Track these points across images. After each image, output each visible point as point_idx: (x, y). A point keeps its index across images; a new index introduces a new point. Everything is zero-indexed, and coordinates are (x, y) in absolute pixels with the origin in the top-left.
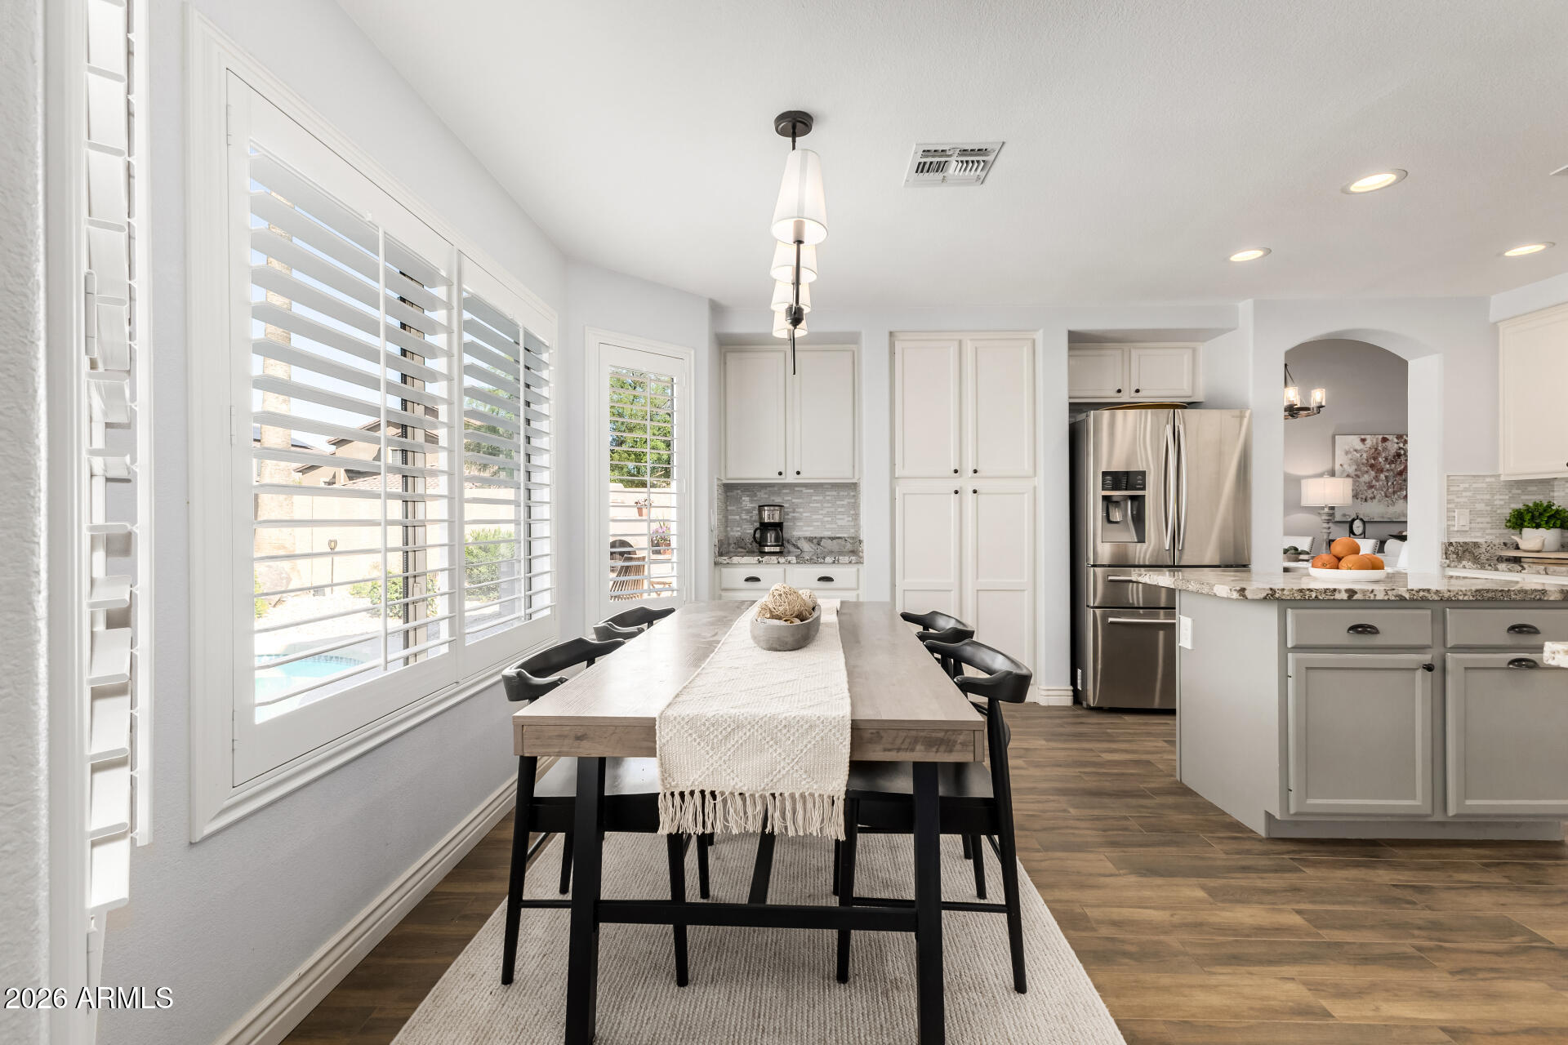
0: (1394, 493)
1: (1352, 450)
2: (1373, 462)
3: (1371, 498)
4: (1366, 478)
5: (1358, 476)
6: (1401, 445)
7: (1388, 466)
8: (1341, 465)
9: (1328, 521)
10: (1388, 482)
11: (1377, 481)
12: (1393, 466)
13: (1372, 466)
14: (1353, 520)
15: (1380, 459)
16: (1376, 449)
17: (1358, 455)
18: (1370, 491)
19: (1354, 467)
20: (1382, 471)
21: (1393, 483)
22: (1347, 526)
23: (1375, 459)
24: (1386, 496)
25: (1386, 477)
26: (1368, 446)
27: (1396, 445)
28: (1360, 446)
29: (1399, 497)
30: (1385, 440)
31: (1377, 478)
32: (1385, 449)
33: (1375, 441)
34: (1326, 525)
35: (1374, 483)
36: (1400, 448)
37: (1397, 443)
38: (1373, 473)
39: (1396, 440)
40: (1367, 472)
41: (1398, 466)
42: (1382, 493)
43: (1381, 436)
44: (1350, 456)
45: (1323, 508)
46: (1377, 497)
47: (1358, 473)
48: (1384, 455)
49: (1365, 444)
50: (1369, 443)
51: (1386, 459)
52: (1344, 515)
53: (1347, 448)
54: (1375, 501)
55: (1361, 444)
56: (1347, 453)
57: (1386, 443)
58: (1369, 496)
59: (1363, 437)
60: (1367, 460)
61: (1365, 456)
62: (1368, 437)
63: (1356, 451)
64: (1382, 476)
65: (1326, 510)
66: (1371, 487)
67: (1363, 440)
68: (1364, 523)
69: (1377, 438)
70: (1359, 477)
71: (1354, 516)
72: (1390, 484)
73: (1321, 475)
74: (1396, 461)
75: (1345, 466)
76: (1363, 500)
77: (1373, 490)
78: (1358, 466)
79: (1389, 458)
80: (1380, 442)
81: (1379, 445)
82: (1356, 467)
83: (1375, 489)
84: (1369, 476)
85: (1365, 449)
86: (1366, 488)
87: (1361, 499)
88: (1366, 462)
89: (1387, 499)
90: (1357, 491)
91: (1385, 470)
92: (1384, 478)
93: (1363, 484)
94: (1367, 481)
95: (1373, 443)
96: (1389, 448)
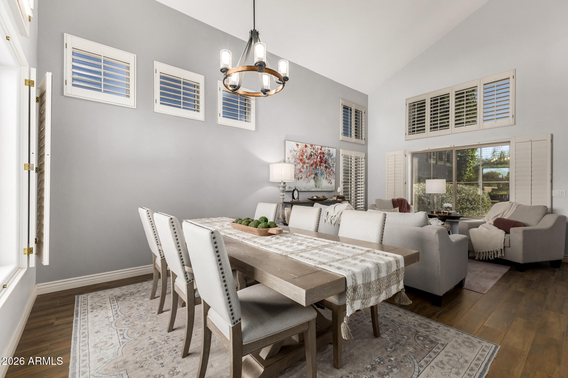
0: (310, 175)
2: (301, 158)
5: (295, 165)
7: (307, 161)
8: (288, 158)
9: (283, 191)
10: (307, 169)
12: (309, 161)
13: (301, 160)
14: (294, 190)
15: (305, 157)
16: (303, 151)
17: (296, 153)
18: (300, 174)
19: (294, 160)
20: (304, 163)
21: (309, 170)
22: (291, 193)
23: (302, 156)
24: (307, 177)
25: (307, 167)
26: (299, 149)
29: (311, 178)
30: (306, 146)
31: (303, 166)
32: (306, 151)
33: (302, 147)
34: (282, 194)
35: (302, 169)
36: (312, 152)
37: (311, 149)
38: (301, 164)
39: (310, 147)
40: (299, 163)
41: (311, 161)
42: (305, 175)
44: (292, 153)
45: (280, 183)
46: (303, 178)
47: (296, 163)
48: (305, 155)
49: (298, 147)
51: (307, 157)
52: (290, 187)
53: (290, 148)
54: (302, 179)
55: (296, 147)
56: (291, 151)
57: (307, 148)
58: (300, 177)
59: (297, 143)
60: (299, 156)
61: (298, 154)
62: (299, 144)
63: (294, 150)
64: (305, 166)
65: (282, 184)
66: (301, 172)
67: (297, 145)
68: (298, 191)
69: (303, 145)
71: (294, 188)
72: (308, 170)
73: (280, 162)
75: (290, 159)
76: (298, 179)
77: (301, 173)
78: (295, 159)
79: (308, 156)
80: (304, 147)
81: (304, 149)
82: (295, 160)
83: (303, 173)
84: (300, 166)
85: (298, 150)
86: (299, 172)
87: (297, 178)
88: (299, 157)
89: (307, 179)
90: (296, 173)
91: (306, 163)
92: (306, 167)
93: (297, 170)
94: (299, 169)
95: (301, 147)
96: (307, 151)
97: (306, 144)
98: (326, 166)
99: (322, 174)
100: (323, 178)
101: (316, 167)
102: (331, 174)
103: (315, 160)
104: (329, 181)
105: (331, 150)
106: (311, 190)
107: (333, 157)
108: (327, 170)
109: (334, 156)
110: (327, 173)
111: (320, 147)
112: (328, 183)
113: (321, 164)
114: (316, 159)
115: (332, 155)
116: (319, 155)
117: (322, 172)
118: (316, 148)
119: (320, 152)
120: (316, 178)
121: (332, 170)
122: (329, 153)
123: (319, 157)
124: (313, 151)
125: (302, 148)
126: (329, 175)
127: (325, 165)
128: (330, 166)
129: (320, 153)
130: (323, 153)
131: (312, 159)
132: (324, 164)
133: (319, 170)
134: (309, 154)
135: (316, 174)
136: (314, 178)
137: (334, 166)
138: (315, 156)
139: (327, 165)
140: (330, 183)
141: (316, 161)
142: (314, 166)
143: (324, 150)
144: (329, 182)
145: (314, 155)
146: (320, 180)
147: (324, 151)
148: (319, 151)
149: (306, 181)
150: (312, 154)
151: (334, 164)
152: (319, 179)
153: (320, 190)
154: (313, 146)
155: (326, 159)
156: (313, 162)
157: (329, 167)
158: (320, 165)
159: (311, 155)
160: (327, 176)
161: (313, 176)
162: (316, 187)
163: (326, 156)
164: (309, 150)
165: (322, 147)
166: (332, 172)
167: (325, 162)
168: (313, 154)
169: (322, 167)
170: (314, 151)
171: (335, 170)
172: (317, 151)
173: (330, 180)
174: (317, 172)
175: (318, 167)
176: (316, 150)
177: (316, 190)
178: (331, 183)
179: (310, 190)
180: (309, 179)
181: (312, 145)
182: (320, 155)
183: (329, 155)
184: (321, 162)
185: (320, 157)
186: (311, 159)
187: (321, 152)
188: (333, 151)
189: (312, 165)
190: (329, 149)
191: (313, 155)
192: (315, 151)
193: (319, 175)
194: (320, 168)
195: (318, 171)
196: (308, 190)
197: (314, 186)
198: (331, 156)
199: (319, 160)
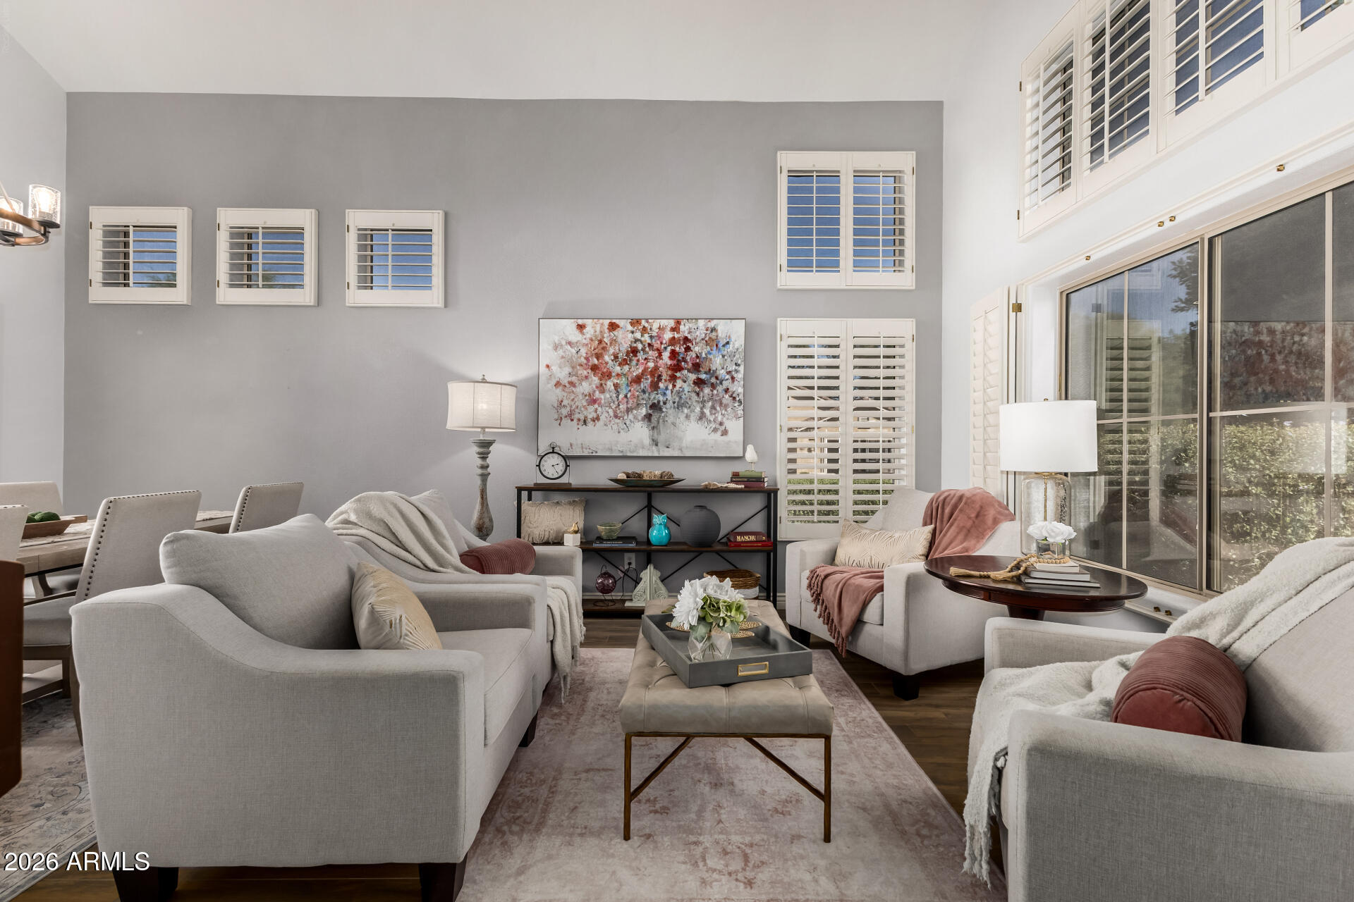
0: (628, 410)
1: (564, 343)
2: (596, 361)
3: (593, 420)
4: (585, 387)
5: (572, 384)
6: (638, 335)
7: (618, 369)
8: (548, 366)
10: (618, 392)
11: (603, 392)
12: (626, 368)
13: (594, 368)
15: (607, 358)
16: (600, 342)
17: (574, 351)
18: (591, 408)
19: (567, 370)
20: (609, 375)
21: (626, 396)
23: (598, 356)
24: (616, 417)
25: (616, 386)
26: (588, 336)
27: (630, 335)
28: (575, 336)
29: (635, 417)
30: (613, 327)
31: (601, 388)
32: (614, 342)
33: (598, 329)
35: (597, 394)
36: (636, 340)
37: (633, 332)
38: (595, 380)
39: (630, 328)
40: (587, 377)
41: (633, 369)
42: (610, 411)
43: (609, 321)
44: (561, 352)
46: (602, 418)
47: (574, 379)
48: (611, 351)
49: (583, 334)
50: (589, 331)
51: (616, 357)
53: (556, 339)
54: (599, 424)
55: (577, 332)
56: (556, 347)
57: (616, 333)
58: (590, 416)
59: (580, 322)
60: (587, 359)
61: (583, 351)
62: (589, 322)
63: (570, 343)
64: (610, 384)
65: (481, 437)
66: (594, 401)
67: (581, 327)
69: (602, 324)
70: (574, 386)
72: (621, 396)
74: (631, 360)
75: (554, 368)
76: (582, 422)
77: (596, 406)
78: (573, 368)
79: (620, 355)
80: (606, 331)
81: (605, 335)
82: (570, 370)
83: (600, 405)
84: (590, 384)
85: (584, 341)
86: (585, 404)
87: (579, 420)
88: (585, 361)
89: (617, 421)
90: (574, 407)
91: (613, 374)
92: (613, 388)
93: (581, 397)
94: (586, 392)
95: (596, 332)
96: (619, 340)
97: (614, 321)
98: (699, 379)
99: (679, 406)
100: (687, 417)
101: (655, 386)
102: (724, 401)
103: (651, 365)
104: (713, 425)
105: (720, 329)
106: (635, 454)
107: (730, 348)
108: (702, 390)
109: (738, 341)
110: (703, 402)
111: (672, 323)
112: (707, 431)
113: (678, 374)
114: (655, 361)
115: (728, 343)
116: (665, 348)
117: (681, 398)
118: (655, 326)
119: (674, 338)
120: (654, 419)
121: (727, 390)
122: (714, 337)
123: (666, 355)
124: (643, 339)
125: (598, 332)
126: (713, 408)
127: (692, 377)
128: (717, 378)
129: (673, 341)
130: (686, 339)
131: (638, 360)
132: (690, 375)
133: (668, 392)
134: (625, 346)
135: (655, 407)
136: (648, 417)
137: (739, 376)
138: (650, 352)
139: (703, 376)
140: (719, 433)
141: (656, 368)
142: (646, 383)
143: (690, 329)
144: (715, 430)
145: (647, 349)
146: (674, 424)
147: (689, 332)
148: (668, 335)
149: (615, 427)
150: (636, 347)
151: (737, 371)
152: (670, 419)
153: (676, 454)
154: (643, 322)
155: (697, 357)
156: (640, 371)
157: (713, 380)
158: (673, 378)
159: (634, 351)
160: (707, 411)
161: (643, 411)
162: (657, 445)
163: (697, 349)
164: (625, 338)
165: (678, 322)
166: (727, 396)
167: (696, 367)
168: (640, 346)
169: (679, 383)
170: (646, 338)
171: (741, 390)
172: (659, 337)
173: (721, 424)
174: (661, 398)
175: (661, 385)
176: (654, 334)
177: (656, 454)
178: (725, 433)
179: (629, 454)
180: (628, 423)
181: (635, 322)
182: (669, 349)
183: (712, 341)
184: (677, 368)
185: (674, 354)
186: (634, 363)
187: (676, 336)
188: (734, 332)
189: (638, 380)
190: (712, 324)
191: (643, 350)
192: (651, 337)
193: (668, 410)
194: (670, 387)
195: (665, 394)
196: (621, 454)
197: (647, 441)
198: (724, 346)
199: (669, 362)
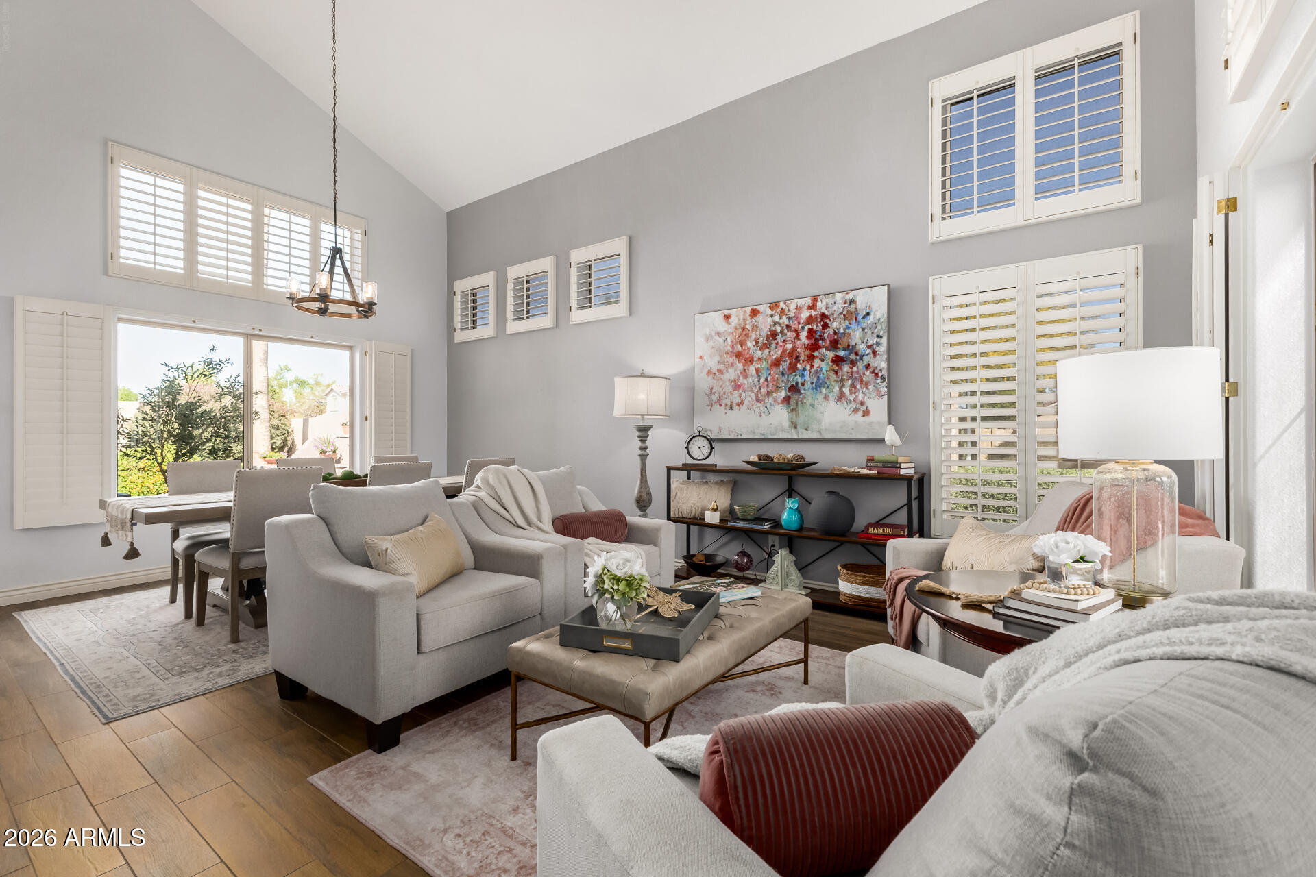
0: (769, 394)
1: (713, 334)
2: (739, 348)
3: (738, 405)
4: (731, 374)
5: (720, 371)
6: (777, 318)
7: (759, 353)
8: (701, 357)
10: (759, 377)
11: (746, 377)
12: (766, 351)
13: (739, 355)
15: (750, 344)
16: (743, 329)
17: (721, 341)
18: (736, 394)
19: (717, 358)
20: (750, 361)
21: (766, 380)
23: (742, 343)
24: (758, 400)
25: (758, 370)
26: (733, 325)
27: (770, 320)
28: (722, 326)
29: (775, 401)
30: (754, 313)
31: (745, 373)
32: (755, 327)
33: (741, 317)
35: (741, 380)
36: (776, 323)
37: (772, 316)
38: (740, 366)
39: (769, 312)
40: (732, 364)
41: (772, 352)
42: (753, 395)
43: (750, 308)
44: (711, 343)
46: (746, 402)
47: (722, 367)
48: (753, 336)
49: (729, 323)
50: (734, 320)
51: (757, 342)
53: (707, 331)
54: (744, 408)
55: (724, 322)
56: (708, 338)
57: (756, 318)
58: (735, 401)
59: (727, 312)
60: (732, 347)
61: (729, 340)
62: (733, 312)
63: (718, 334)
64: (752, 369)
66: (738, 387)
67: (727, 317)
69: (745, 312)
70: (722, 373)
72: (762, 380)
74: (770, 344)
75: (706, 358)
76: (729, 407)
77: (740, 391)
78: (721, 356)
79: (761, 340)
80: (749, 318)
81: (748, 322)
82: (719, 359)
83: (744, 390)
84: (736, 370)
85: (730, 330)
86: (731, 390)
87: (726, 405)
88: (731, 349)
89: (759, 404)
90: (722, 393)
91: (755, 359)
92: (755, 372)
93: (727, 383)
94: (732, 379)
95: (739, 320)
96: (760, 325)
97: (755, 307)
98: (837, 356)
99: (818, 386)
100: (826, 398)
101: (793, 368)
102: (865, 378)
103: (789, 346)
104: (853, 405)
105: (858, 300)
106: (775, 437)
107: (871, 319)
108: (841, 368)
109: (880, 310)
110: (842, 381)
111: (809, 302)
112: (847, 411)
113: (816, 354)
114: (793, 343)
115: (868, 314)
116: (803, 328)
117: (818, 378)
118: (793, 307)
119: (811, 316)
120: (793, 401)
121: (868, 366)
122: (853, 310)
123: (804, 334)
124: (781, 321)
125: (741, 320)
126: (853, 386)
127: (831, 355)
128: (856, 354)
129: (810, 320)
130: (823, 316)
131: (777, 343)
132: (828, 353)
133: (806, 373)
134: (765, 331)
135: (794, 389)
136: (787, 400)
137: (882, 349)
138: (789, 334)
139: (842, 353)
140: (860, 413)
141: (794, 349)
142: (784, 366)
143: (827, 304)
144: (856, 410)
145: (786, 331)
146: (812, 406)
147: (827, 308)
148: (805, 314)
149: (757, 410)
150: (775, 331)
151: (878, 344)
152: (808, 401)
153: (815, 436)
154: (782, 305)
155: (835, 333)
156: (779, 353)
157: (853, 356)
158: (811, 358)
159: (773, 335)
160: (846, 391)
161: (783, 394)
162: (796, 427)
163: (834, 325)
164: (765, 323)
165: (815, 299)
166: (868, 373)
167: (834, 344)
168: (778, 329)
169: (817, 363)
170: (785, 320)
171: (884, 365)
172: (797, 317)
173: (862, 403)
174: (800, 380)
175: (799, 366)
176: (792, 315)
177: (795, 437)
178: (866, 413)
179: (770, 437)
180: (768, 406)
181: (774, 305)
182: (807, 328)
183: (851, 315)
184: (814, 347)
185: (811, 333)
186: (773, 346)
187: (813, 313)
188: (875, 302)
189: (777, 363)
190: (849, 297)
191: (782, 332)
192: (789, 318)
193: (806, 390)
194: (808, 367)
195: (803, 375)
196: (763, 437)
197: (786, 424)
198: (863, 318)
199: (807, 342)
